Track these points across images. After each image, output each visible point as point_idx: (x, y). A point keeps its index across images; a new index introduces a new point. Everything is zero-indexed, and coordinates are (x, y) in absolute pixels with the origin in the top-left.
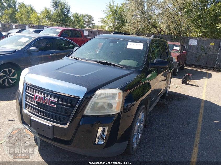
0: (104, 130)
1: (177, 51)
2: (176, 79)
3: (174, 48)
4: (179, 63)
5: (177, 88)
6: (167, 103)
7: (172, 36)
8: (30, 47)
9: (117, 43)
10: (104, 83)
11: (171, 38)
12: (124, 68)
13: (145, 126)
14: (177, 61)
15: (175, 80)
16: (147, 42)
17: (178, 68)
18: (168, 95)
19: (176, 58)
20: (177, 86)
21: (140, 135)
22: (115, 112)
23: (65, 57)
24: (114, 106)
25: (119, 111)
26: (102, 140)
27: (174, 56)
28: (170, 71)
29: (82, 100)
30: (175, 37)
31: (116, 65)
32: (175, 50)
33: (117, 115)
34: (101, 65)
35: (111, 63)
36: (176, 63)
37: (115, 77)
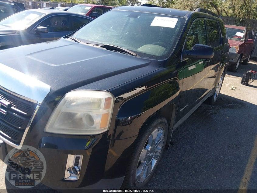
0: (77, 160)
1: (240, 38)
2: (234, 77)
3: (236, 35)
4: (240, 55)
5: (232, 89)
6: (212, 111)
7: (237, 19)
8: (38, 26)
9: (139, 17)
10: (86, 79)
11: (235, 21)
12: (138, 57)
13: (166, 148)
14: (239, 52)
15: (232, 79)
16: (185, 17)
17: (239, 62)
18: (217, 99)
19: (237, 48)
20: (232, 87)
21: (154, 162)
22: (98, 130)
23: (62, 38)
24: (97, 120)
25: (106, 130)
26: (75, 175)
27: (234, 45)
28: (223, 66)
29: (42, 106)
30: (241, 20)
31: (127, 51)
32: (238, 36)
33: (101, 137)
34: (104, 50)
35: (120, 48)
36: (236, 54)
37: (112, 71)
